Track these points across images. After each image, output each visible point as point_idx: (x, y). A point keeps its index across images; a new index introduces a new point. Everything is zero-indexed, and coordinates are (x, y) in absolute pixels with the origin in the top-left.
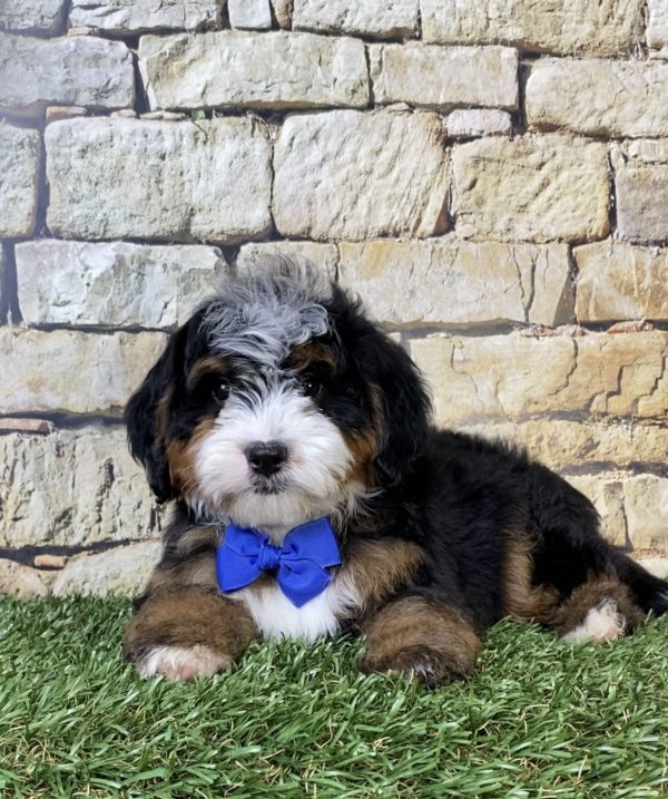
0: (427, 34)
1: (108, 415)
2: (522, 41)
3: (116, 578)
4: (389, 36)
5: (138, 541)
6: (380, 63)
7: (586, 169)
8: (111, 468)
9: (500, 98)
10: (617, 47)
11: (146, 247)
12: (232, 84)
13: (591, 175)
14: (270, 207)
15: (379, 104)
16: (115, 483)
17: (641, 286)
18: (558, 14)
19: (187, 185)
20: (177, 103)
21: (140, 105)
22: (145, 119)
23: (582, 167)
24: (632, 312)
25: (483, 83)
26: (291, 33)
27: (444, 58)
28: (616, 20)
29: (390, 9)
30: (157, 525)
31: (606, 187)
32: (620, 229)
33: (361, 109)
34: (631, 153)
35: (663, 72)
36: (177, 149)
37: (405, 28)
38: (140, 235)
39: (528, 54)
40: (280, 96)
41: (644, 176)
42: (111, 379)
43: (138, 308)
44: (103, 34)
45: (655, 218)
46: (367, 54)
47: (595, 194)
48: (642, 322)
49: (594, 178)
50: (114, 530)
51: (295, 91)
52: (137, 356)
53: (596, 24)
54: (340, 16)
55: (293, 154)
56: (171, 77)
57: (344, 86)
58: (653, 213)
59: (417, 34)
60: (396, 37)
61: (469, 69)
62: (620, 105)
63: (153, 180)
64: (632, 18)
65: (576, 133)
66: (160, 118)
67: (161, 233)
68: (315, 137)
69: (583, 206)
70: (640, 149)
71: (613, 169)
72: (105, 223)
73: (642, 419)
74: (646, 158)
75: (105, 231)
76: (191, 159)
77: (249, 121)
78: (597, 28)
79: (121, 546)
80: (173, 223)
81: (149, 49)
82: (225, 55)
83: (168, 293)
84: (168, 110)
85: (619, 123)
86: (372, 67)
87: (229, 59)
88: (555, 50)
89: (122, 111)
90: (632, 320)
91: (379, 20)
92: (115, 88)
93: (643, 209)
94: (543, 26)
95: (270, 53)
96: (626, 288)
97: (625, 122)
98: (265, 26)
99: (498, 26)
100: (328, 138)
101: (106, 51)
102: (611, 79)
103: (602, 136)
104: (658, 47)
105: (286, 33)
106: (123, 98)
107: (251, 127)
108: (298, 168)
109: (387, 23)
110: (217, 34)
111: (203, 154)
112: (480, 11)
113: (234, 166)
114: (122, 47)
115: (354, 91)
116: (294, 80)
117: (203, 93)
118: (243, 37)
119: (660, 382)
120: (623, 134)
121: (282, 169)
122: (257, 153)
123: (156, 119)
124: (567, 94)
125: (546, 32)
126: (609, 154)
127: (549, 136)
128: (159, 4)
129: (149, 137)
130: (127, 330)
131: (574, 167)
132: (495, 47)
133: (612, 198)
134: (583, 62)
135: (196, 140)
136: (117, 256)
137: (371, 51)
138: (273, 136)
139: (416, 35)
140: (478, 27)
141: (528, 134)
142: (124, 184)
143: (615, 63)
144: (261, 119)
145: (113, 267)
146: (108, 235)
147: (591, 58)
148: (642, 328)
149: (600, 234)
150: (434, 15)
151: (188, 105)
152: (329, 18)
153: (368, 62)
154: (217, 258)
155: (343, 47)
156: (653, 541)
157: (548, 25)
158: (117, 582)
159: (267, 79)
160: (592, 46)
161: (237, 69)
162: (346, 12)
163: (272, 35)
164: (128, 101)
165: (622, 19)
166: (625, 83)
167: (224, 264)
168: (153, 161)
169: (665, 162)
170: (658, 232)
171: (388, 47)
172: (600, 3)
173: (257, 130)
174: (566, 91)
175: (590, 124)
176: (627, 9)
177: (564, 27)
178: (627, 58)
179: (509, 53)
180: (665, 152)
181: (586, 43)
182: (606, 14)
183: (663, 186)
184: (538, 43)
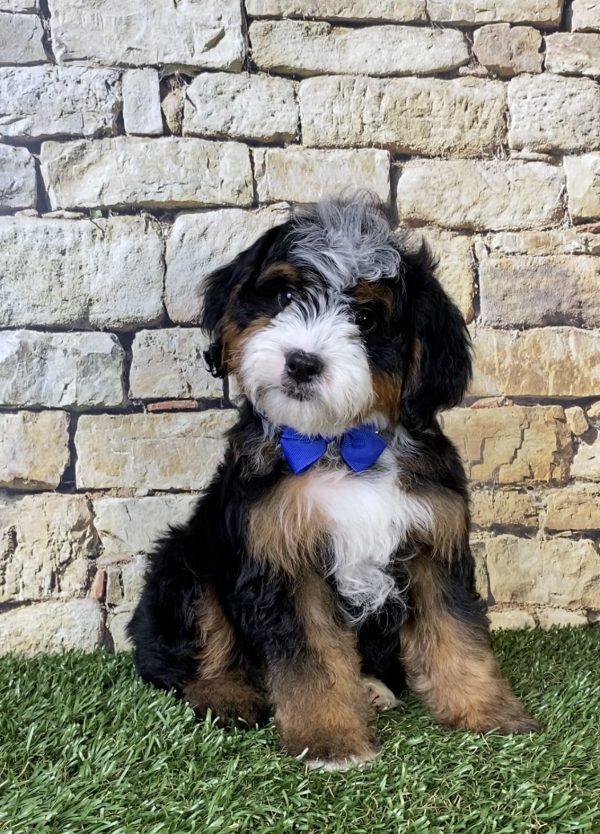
0: (307, 139)
1: (12, 486)
2: (394, 144)
3: (18, 635)
4: (270, 141)
5: (39, 601)
6: (264, 165)
8: (14, 534)
10: (481, 149)
11: (48, 334)
12: (127, 185)
13: (457, 266)
14: (162, 297)
15: (263, 204)
16: (18, 549)
17: (502, 366)
18: (427, 119)
19: (86, 277)
20: (76, 203)
21: (42, 205)
22: (46, 218)
23: (449, 259)
24: (494, 389)
26: (181, 138)
27: (321, 161)
28: (480, 124)
29: (273, 115)
30: (57, 586)
31: (470, 277)
32: (483, 315)
33: (246, 208)
34: (493, 246)
35: (524, 170)
36: (77, 244)
37: (287, 133)
38: (42, 323)
39: (400, 155)
40: (171, 197)
41: (505, 266)
42: (14, 454)
43: (41, 389)
44: (8, 140)
45: (515, 304)
46: (251, 157)
47: (460, 284)
48: (503, 398)
49: (460, 268)
50: (17, 592)
51: (185, 192)
52: (39, 433)
53: (462, 127)
54: (226, 123)
55: (183, 250)
56: (71, 179)
57: (231, 187)
58: (514, 299)
59: (298, 138)
60: (278, 141)
61: (346, 169)
62: (483, 202)
63: (54, 273)
64: (495, 122)
65: (444, 228)
66: (61, 217)
67: (61, 322)
68: (204, 234)
70: (502, 241)
71: (477, 260)
72: (10, 312)
73: (503, 485)
74: (508, 249)
75: (10, 320)
76: (89, 254)
77: (143, 219)
78: (463, 132)
79: (23, 606)
80: (73, 312)
81: (50, 154)
82: (121, 159)
83: (68, 376)
84: (68, 209)
85: (483, 218)
86: (256, 169)
87: (124, 162)
88: (424, 152)
89: (26, 211)
90: (493, 397)
91: (263, 125)
92: (19, 190)
93: (504, 296)
94: (413, 130)
95: (161, 158)
96: (488, 368)
97: (489, 217)
98: (157, 132)
99: (372, 130)
100: (216, 235)
101: (10, 156)
102: (476, 178)
103: (467, 230)
104: (519, 148)
105: (177, 139)
106: (26, 199)
107: (144, 224)
108: (188, 262)
109: (270, 129)
110: (113, 139)
111: (101, 250)
112: (355, 116)
113: (129, 260)
114: (25, 152)
115: (239, 192)
116: (185, 181)
117: (100, 194)
118: (137, 142)
119: (519, 451)
120: (486, 228)
121: (174, 262)
123: (56, 217)
124: (435, 192)
125: (416, 135)
126: (474, 246)
127: (419, 230)
128: (59, 113)
129: (50, 234)
130: (30, 409)
131: (443, 258)
132: (369, 150)
134: (449, 162)
135: (94, 236)
136: (20, 343)
137: (254, 155)
138: (166, 233)
139: (296, 140)
140: (353, 132)
141: (399, 229)
142: (27, 277)
143: (480, 164)
144: (154, 217)
145: (17, 352)
146: (13, 324)
147: (457, 159)
148: (502, 404)
150: (313, 121)
151: (86, 205)
152: (216, 124)
153: (253, 164)
154: (113, 344)
155: (230, 151)
156: (513, 595)
157: (418, 129)
158: (19, 639)
159: (159, 181)
160: (458, 148)
161: (132, 172)
162: (232, 119)
163: (164, 141)
164: (31, 201)
165: (486, 123)
166: (489, 181)
167: (120, 348)
168: (55, 256)
169: (526, 253)
170: (518, 316)
171: (271, 151)
172: (466, 108)
173: (150, 227)
174: (434, 189)
175: (456, 220)
176: (491, 114)
177: (432, 131)
178: (490, 158)
179: (382, 155)
180: (526, 243)
181: (453, 145)
182: (471, 119)
183: (523, 274)
184: (408, 146)
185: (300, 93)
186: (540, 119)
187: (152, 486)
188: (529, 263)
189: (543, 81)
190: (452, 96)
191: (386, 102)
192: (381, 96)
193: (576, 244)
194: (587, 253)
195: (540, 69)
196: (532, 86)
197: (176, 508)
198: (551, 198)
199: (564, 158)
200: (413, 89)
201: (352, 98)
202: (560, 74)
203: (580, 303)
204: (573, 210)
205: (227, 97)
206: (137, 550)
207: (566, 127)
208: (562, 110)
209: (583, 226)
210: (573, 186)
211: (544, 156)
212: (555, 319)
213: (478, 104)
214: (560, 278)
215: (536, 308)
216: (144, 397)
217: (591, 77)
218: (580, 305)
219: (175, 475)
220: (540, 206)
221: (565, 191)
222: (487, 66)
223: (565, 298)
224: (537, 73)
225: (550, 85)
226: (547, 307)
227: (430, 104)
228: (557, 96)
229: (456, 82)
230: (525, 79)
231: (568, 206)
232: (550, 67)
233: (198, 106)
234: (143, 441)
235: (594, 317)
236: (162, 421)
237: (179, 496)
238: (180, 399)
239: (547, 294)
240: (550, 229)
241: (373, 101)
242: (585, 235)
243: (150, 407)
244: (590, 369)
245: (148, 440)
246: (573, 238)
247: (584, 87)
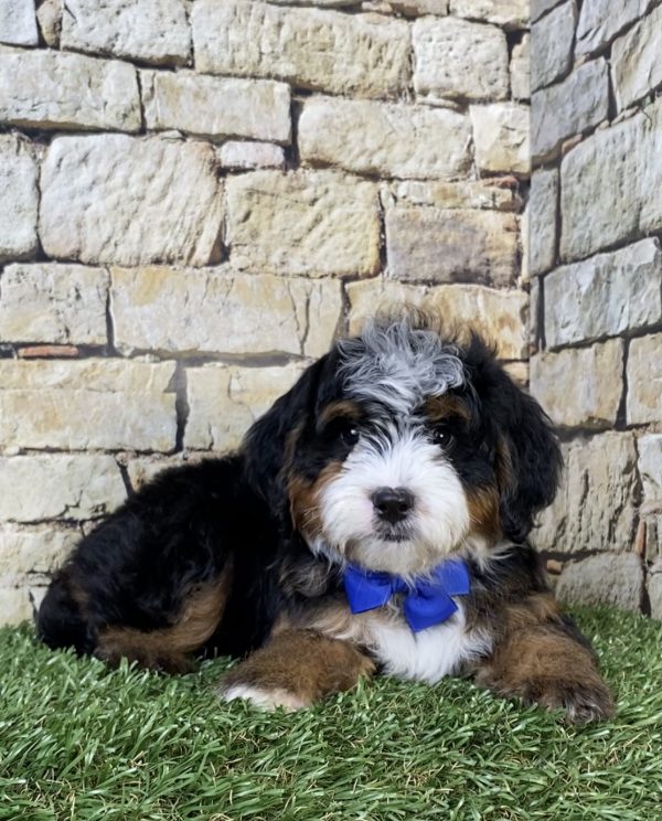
0: (200, 64)
2: (294, 77)
4: (161, 62)
6: (152, 89)
7: (357, 207)
9: (274, 132)
10: (386, 91)
13: (362, 214)
14: (36, 228)
15: (151, 131)
18: (330, 53)
23: (354, 206)
25: (256, 116)
26: (59, 53)
27: (217, 89)
28: (384, 64)
29: (162, 36)
31: (376, 226)
32: (391, 268)
33: (133, 134)
34: (401, 193)
35: (429, 116)
37: (178, 56)
39: (301, 90)
40: (47, 115)
41: (412, 217)
45: (423, 258)
46: (139, 80)
47: (367, 232)
49: (366, 216)
51: (64, 112)
53: (366, 66)
54: (110, 40)
55: (61, 176)
57: (115, 109)
58: (421, 253)
59: (190, 63)
60: (169, 64)
61: (242, 102)
62: (389, 146)
64: (400, 63)
65: (348, 171)
68: (84, 160)
69: (355, 245)
70: (408, 190)
71: (383, 208)
74: (415, 199)
77: (14, 139)
78: (367, 70)
85: (389, 164)
86: (144, 92)
88: (327, 89)
91: (151, 46)
93: (412, 249)
94: (314, 65)
95: (36, 72)
97: (395, 163)
98: (31, 43)
99: (271, 61)
100: (98, 161)
102: (381, 120)
103: (372, 175)
104: (424, 93)
105: (54, 52)
107: (16, 145)
108: (66, 190)
109: (159, 49)
112: (252, 45)
115: (125, 116)
116: (63, 100)
118: (8, 52)
120: (393, 175)
121: (49, 189)
122: (23, 172)
124: (339, 133)
125: (318, 70)
126: (379, 193)
127: (321, 173)
131: (347, 204)
132: (268, 82)
133: (383, 236)
134: (354, 103)
137: (142, 77)
138: (40, 155)
139: (188, 64)
140: (251, 60)
141: (300, 170)
143: (385, 106)
144: (26, 138)
147: (362, 98)
149: (371, 271)
150: (206, 46)
152: (99, 40)
153: (140, 87)
155: (114, 71)
157: (320, 64)
159: (33, 97)
160: (362, 87)
161: (2, 86)
162: (117, 35)
163: (39, 53)
165: (390, 64)
166: (395, 125)
169: (433, 205)
170: (426, 271)
171: (160, 74)
172: (370, 46)
173: (22, 150)
174: (337, 129)
175: (361, 164)
176: (396, 54)
177: (335, 66)
178: (395, 101)
179: (282, 88)
180: (433, 194)
181: (356, 84)
182: (376, 57)
183: (431, 227)
184: (309, 81)
185: (192, 14)
186: (446, 64)
187: (23, 444)
188: (436, 216)
189: (449, 25)
190: (356, 31)
191: (285, 32)
192: (280, 25)
193: (483, 198)
194: (495, 208)
195: (445, 12)
196: (438, 29)
197: (53, 470)
198: (457, 149)
199: (471, 107)
200: (315, 21)
201: (250, 25)
202: (466, 19)
203: (488, 260)
204: (480, 162)
205: (111, 11)
206: (6, 517)
207: (472, 75)
208: (468, 57)
209: (490, 180)
210: (480, 136)
211: (450, 103)
212: (463, 277)
213: (383, 43)
214: (467, 233)
215: (444, 264)
216: (15, 339)
217: (497, 25)
218: (488, 262)
219: (51, 431)
220: (446, 156)
221: (471, 142)
222: (392, 5)
223: (473, 255)
224: (442, 16)
225: (456, 30)
226: (456, 263)
227: (333, 38)
228: (462, 42)
229: (359, 17)
230: (430, 20)
231: (476, 158)
232: (455, 11)
233: (78, 18)
234: (12, 391)
235: (502, 276)
236: (36, 369)
237: (56, 456)
238: (57, 344)
239: (454, 250)
240: (457, 180)
241: (272, 30)
242: (492, 189)
243: (22, 352)
244: (498, 331)
245: (19, 391)
246: (480, 191)
247: (490, 34)
